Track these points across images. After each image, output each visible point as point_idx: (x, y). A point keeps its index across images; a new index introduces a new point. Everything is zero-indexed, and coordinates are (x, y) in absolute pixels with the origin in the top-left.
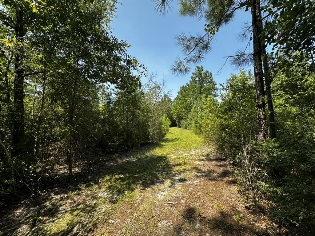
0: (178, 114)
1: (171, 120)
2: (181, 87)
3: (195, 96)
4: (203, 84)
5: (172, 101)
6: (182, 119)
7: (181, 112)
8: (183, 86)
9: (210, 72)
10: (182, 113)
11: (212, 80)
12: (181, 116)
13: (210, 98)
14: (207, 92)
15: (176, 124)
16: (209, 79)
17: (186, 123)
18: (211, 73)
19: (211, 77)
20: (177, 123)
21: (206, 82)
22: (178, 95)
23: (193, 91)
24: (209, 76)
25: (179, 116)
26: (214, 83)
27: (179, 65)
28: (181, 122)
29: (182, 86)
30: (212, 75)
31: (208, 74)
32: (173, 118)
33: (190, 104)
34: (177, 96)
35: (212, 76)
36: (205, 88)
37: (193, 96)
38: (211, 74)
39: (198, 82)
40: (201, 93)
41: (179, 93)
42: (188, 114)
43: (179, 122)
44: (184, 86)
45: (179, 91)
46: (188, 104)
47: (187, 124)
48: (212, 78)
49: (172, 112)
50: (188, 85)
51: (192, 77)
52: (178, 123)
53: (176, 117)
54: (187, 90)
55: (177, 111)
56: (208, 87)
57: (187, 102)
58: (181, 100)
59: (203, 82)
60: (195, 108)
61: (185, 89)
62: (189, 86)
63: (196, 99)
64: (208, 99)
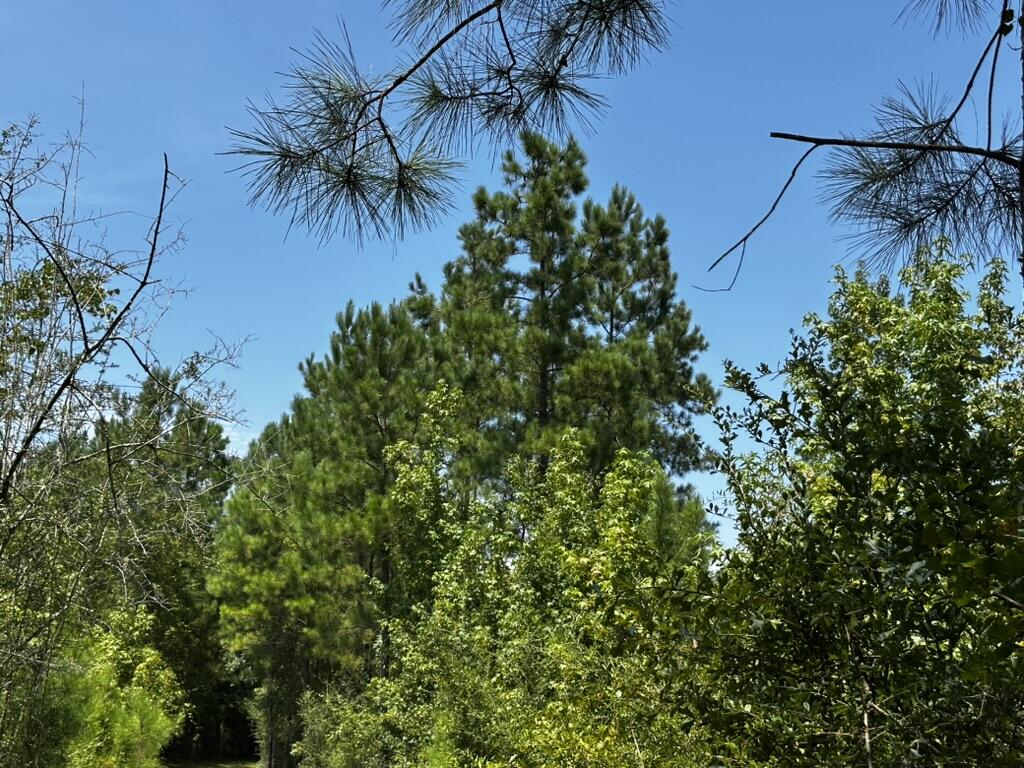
0: (280, 614)
1: (185, 680)
2: (345, 322)
3: (490, 434)
4: (575, 323)
5: (228, 452)
6: (321, 674)
7: (314, 589)
8: (376, 310)
9: (649, 215)
10: (328, 609)
11: (664, 297)
12: (309, 644)
13: (629, 474)
14: (606, 404)
15: (241, 725)
16: (638, 277)
17: (366, 722)
18: (660, 222)
19: (657, 267)
20: (256, 714)
21: (609, 306)
22: (306, 394)
23: (470, 383)
24: (634, 254)
25: (294, 636)
26: (679, 332)
27: (337, 120)
28: (306, 714)
29: (362, 305)
30: (669, 244)
31: (635, 229)
32: (218, 653)
33: (423, 515)
34: (298, 405)
35: (664, 256)
36: (586, 370)
37: (468, 437)
38: (661, 237)
39: (525, 297)
40: (545, 416)
41: (313, 375)
42: (393, 625)
43: (283, 706)
44: (385, 310)
45: (323, 353)
46: (410, 509)
47: (367, 742)
48: (670, 280)
49: (213, 585)
50: (423, 309)
51: (471, 236)
52: (272, 720)
53: (259, 651)
54: (407, 358)
55: (277, 580)
56: (618, 355)
57: (394, 494)
58: (335, 456)
59: (575, 299)
60: (469, 564)
61: (390, 347)
62: (431, 326)
63: (488, 469)
64: (615, 487)
